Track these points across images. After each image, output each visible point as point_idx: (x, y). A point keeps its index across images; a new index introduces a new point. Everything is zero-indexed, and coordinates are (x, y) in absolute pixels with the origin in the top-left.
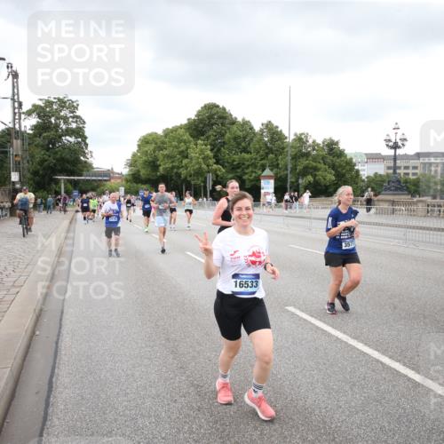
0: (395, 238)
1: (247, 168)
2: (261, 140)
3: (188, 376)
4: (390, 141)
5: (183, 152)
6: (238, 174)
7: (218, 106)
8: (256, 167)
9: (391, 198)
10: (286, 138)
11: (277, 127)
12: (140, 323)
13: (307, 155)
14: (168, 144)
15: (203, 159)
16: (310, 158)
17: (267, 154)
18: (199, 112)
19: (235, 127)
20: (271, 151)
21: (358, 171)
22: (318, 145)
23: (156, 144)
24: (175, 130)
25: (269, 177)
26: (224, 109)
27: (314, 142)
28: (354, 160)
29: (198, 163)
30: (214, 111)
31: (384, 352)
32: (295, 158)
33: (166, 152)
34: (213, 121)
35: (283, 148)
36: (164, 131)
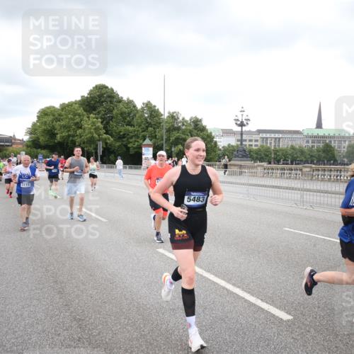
0: (240, 193)
1: (131, 138)
2: (142, 116)
3: (72, 312)
4: (238, 120)
5: (77, 123)
6: (124, 143)
7: (107, 87)
8: (138, 137)
9: (239, 163)
10: (162, 115)
11: (155, 106)
12: (31, 270)
13: (178, 129)
14: (65, 117)
15: (95, 129)
16: (180, 132)
17: (147, 127)
18: (91, 91)
19: (121, 105)
20: (149, 125)
21: (216, 143)
22: (186, 121)
23: (54, 116)
24: (70, 104)
25: (148, 146)
26: (112, 90)
27: (183, 119)
28: (213, 134)
29: (90, 133)
30: (104, 91)
31: (229, 281)
32: (169, 131)
33: (62, 123)
34: (103, 99)
35: (160, 123)
36: (61, 105)
